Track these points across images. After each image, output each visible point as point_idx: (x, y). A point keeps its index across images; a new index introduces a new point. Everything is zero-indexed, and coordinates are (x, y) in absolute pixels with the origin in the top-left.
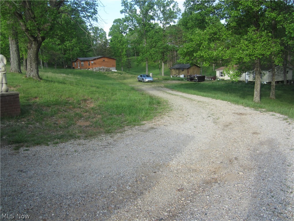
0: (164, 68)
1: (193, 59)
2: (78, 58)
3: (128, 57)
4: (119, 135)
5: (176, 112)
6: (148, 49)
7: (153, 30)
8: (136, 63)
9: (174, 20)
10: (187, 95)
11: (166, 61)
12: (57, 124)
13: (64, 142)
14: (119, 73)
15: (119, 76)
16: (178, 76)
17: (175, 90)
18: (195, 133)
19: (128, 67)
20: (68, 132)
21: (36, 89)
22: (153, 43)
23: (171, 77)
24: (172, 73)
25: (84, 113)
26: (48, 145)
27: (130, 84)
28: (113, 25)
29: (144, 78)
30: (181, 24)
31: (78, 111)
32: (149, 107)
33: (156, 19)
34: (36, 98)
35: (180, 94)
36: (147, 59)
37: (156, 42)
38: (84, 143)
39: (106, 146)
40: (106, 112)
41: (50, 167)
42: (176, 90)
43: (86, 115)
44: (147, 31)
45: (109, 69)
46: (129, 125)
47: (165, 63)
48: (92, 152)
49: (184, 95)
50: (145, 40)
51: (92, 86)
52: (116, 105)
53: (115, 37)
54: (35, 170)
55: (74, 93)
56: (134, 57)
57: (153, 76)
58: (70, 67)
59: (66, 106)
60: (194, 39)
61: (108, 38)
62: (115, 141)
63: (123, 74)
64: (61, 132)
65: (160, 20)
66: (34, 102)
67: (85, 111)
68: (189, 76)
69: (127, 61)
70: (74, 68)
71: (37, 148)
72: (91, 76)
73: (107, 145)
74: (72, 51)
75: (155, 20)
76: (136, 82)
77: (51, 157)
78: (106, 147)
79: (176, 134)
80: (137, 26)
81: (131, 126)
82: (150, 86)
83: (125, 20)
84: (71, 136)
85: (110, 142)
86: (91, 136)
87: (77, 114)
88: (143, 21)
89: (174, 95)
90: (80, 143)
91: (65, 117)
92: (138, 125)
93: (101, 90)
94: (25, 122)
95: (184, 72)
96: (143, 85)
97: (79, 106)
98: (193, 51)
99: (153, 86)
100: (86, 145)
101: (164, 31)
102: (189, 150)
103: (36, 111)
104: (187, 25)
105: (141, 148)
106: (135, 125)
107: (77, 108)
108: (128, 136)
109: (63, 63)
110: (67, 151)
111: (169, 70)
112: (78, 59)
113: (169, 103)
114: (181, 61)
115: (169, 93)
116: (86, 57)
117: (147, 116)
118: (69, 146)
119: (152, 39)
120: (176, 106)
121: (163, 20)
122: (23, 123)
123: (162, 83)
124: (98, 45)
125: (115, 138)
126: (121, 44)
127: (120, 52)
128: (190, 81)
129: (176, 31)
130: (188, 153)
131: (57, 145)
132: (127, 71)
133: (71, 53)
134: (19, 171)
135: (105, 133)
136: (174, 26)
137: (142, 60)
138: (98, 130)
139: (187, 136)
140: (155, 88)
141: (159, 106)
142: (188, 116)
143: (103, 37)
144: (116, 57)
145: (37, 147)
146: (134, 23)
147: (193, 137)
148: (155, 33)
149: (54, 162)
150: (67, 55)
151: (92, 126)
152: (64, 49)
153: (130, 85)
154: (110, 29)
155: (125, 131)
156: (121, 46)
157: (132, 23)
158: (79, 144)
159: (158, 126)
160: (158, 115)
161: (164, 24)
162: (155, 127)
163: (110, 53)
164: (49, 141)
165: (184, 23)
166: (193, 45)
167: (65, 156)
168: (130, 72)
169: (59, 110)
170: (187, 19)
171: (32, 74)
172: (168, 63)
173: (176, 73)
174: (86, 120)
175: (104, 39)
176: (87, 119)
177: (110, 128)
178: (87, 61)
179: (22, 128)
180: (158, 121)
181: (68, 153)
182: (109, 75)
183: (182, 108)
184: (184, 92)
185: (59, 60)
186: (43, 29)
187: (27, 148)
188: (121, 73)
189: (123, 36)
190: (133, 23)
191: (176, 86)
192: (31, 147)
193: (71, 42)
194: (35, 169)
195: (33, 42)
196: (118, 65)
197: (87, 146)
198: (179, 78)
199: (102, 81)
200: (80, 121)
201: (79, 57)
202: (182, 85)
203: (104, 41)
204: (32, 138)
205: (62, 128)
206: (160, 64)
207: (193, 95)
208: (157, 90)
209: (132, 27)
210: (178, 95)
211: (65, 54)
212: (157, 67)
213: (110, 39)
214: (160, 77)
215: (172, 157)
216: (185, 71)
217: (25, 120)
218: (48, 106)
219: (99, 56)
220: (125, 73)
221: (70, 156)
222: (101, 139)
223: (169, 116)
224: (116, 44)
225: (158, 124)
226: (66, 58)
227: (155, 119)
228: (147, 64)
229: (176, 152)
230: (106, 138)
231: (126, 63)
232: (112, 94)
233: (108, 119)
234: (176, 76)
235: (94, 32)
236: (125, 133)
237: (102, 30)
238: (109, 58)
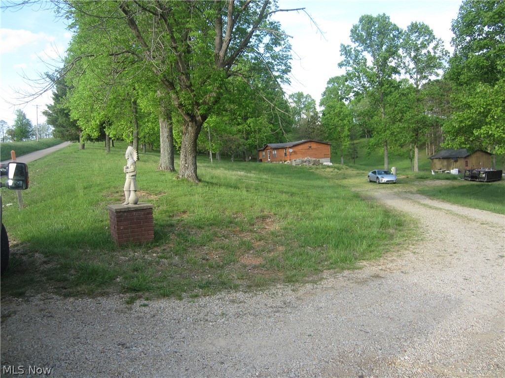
0: (418, 157)
1: (473, 140)
2: (269, 145)
3: (352, 139)
4: (309, 286)
5: (430, 245)
6: (387, 125)
7: (397, 91)
8: (366, 150)
9: (436, 70)
10: (460, 208)
11: (424, 144)
12: (207, 260)
13: (208, 295)
14: (335, 168)
15: (335, 174)
16: (446, 172)
17: (437, 199)
18: (463, 292)
19: (353, 157)
20: (221, 276)
21: (187, 198)
22: (398, 113)
23: (433, 173)
24: (435, 166)
25: (257, 241)
26: (181, 299)
27: (354, 187)
28: (327, 88)
29: (379, 176)
30: (447, 77)
31: (247, 237)
32: (378, 232)
33: (403, 71)
34: (184, 212)
35: (447, 206)
36: (386, 142)
37: (403, 112)
38: (242, 299)
39: (280, 309)
40: (294, 241)
41: (171, 341)
42: (439, 199)
43: (258, 246)
44: (385, 94)
45: (319, 160)
46: (332, 268)
47: (421, 147)
48: (251, 318)
49: (455, 208)
50: (383, 110)
51: (282, 192)
52: (317, 228)
53: (331, 107)
54: (145, 346)
55: (247, 205)
56: (363, 140)
57: (398, 172)
58: (254, 159)
59: (229, 227)
60: (473, 103)
61: (320, 109)
62: (298, 299)
63: (343, 169)
64: (209, 276)
65: (410, 74)
66: (179, 220)
67: (258, 238)
68: (469, 171)
69: (352, 146)
70: (261, 161)
71: (162, 303)
72: (287, 173)
73: (281, 307)
74: (259, 133)
75: (400, 74)
76: (365, 183)
77: (179, 322)
78: (278, 311)
79: (422, 292)
80: (367, 86)
81: (336, 270)
82: (390, 191)
83: (346, 79)
84: (223, 283)
85: (288, 301)
86: (258, 285)
87: (244, 243)
88: (379, 77)
89: (433, 209)
90: (234, 298)
91: (222, 248)
92: (348, 269)
93: (297, 199)
94: (158, 253)
95: (458, 163)
96: (377, 189)
97: (251, 228)
98: (473, 126)
99: (396, 190)
100: (245, 302)
101: (418, 91)
102: (446, 330)
103: (179, 235)
104: (458, 79)
105: (344, 317)
106: (343, 269)
107: (248, 232)
108: (325, 290)
109: (244, 152)
110: (208, 313)
111: (430, 160)
112: (267, 146)
113: (420, 226)
114: (448, 144)
115: (424, 204)
116: (281, 142)
117: (370, 252)
118: (214, 303)
119: (396, 106)
120: (434, 231)
121: (415, 72)
122: (155, 255)
123: (414, 185)
124: (302, 122)
125: (301, 292)
126: (340, 118)
127: (339, 132)
128: (471, 181)
129: (440, 91)
130: (442, 338)
131: (196, 300)
132: (350, 164)
133: (257, 136)
134: (119, 344)
135: (284, 281)
136: (437, 81)
137: (377, 145)
138: (273, 275)
139: (445, 299)
140: (399, 195)
141: (400, 231)
142: (455, 253)
143: (310, 108)
144: (331, 140)
145: (162, 301)
146: (362, 82)
147: (459, 302)
148: (400, 96)
149: (181, 332)
150: (251, 140)
151: (263, 266)
152: (246, 130)
153: (353, 189)
154: (322, 94)
155: (322, 279)
156: (340, 122)
157: (358, 82)
158: (233, 301)
159: (389, 274)
160: (393, 250)
161: (417, 79)
162: (382, 274)
163: (321, 135)
164: (185, 292)
165: (454, 75)
166: (471, 115)
167: (202, 322)
168: (356, 165)
169: (215, 234)
170: (459, 67)
171: (187, 173)
172: (428, 147)
173: (443, 166)
174: (256, 255)
175: (312, 112)
176: (258, 253)
177: (294, 272)
178: (283, 148)
179: (150, 264)
180: (392, 261)
181: (208, 317)
182: (318, 171)
183: (446, 236)
184: (454, 203)
185: (239, 148)
186: (204, 103)
187: (146, 302)
188: (339, 168)
189: (344, 104)
190: (360, 82)
191: (440, 192)
192: (153, 300)
193: (257, 119)
194: (145, 343)
195: (190, 124)
196: (335, 155)
197: (246, 305)
198: (448, 176)
199: (304, 181)
200: (246, 255)
201: (270, 143)
202: (454, 188)
203: (312, 114)
204: (160, 284)
205: (213, 267)
206: (411, 150)
207: (472, 210)
208: (402, 198)
209: (359, 89)
210: (441, 209)
211: (247, 139)
212: (406, 156)
213: (322, 111)
214: (410, 173)
215: (405, 344)
216: (461, 162)
217: (159, 250)
218: (200, 227)
219: (303, 141)
220: (347, 167)
221: (211, 323)
222: (274, 294)
223: (414, 253)
224: (331, 119)
225: (389, 268)
226: (249, 144)
227: (386, 257)
228: (386, 151)
229: (415, 333)
230: (284, 292)
231: (350, 150)
232: (316, 207)
233: (294, 255)
234: (443, 171)
235: (295, 102)
236: (320, 284)
237: (308, 96)
238: (319, 143)
